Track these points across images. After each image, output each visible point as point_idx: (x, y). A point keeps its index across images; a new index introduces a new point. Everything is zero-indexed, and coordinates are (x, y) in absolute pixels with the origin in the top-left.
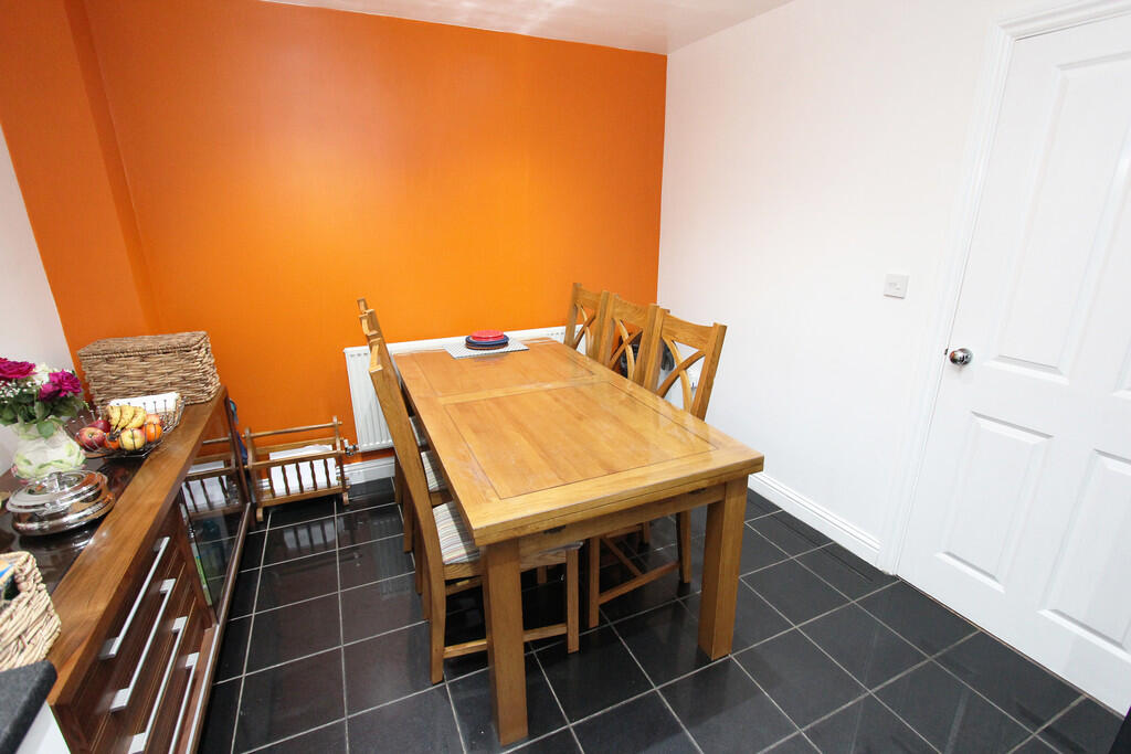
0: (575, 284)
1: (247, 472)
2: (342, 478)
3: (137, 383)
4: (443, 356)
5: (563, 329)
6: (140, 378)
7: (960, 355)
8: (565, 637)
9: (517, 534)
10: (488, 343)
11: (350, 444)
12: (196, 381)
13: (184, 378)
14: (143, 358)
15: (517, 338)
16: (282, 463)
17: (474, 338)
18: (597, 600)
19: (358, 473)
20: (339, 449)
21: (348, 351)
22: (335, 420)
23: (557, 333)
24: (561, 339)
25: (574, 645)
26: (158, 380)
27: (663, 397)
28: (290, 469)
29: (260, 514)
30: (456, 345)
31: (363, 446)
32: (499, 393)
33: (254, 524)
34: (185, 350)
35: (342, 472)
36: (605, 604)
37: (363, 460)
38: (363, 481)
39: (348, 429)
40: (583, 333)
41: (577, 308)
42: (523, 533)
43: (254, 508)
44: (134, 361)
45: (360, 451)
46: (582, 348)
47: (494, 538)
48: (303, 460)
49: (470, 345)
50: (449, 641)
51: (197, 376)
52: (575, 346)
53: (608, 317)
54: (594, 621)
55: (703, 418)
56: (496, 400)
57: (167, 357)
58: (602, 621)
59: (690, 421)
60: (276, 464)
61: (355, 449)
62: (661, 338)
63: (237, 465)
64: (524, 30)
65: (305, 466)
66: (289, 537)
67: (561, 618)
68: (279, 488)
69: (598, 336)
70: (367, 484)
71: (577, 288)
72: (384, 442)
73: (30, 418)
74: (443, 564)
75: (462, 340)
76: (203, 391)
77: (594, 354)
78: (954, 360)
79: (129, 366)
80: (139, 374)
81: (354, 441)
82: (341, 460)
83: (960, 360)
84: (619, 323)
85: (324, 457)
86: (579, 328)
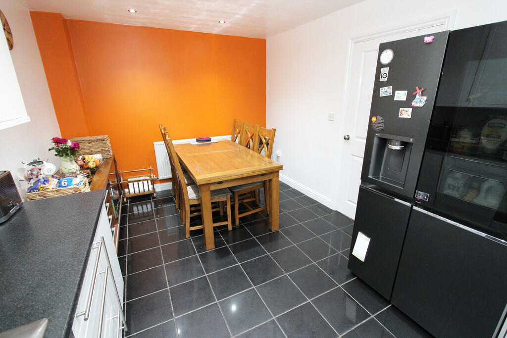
0: (234, 120)
1: (121, 184)
2: (154, 189)
3: (87, 151)
4: (189, 145)
5: (230, 136)
6: (88, 149)
7: (347, 137)
8: (227, 225)
9: (209, 182)
10: (204, 140)
11: (156, 176)
12: (106, 151)
13: (102, 150)
14: (89, 143)
15: (214, 139)
16: (133, 182)
17: (199, 138)
18: (238, 216)
19: (159, 188)
20: (152, 177)
21: (155, 143)
22: (151, 167)
23: (229, 137)
24: (230, 139)
25: (230, 228)
26: (94, 150)
27: (260, 153)
28: (136, 184)
29: (125, 200)
30: (193, 141)
31: (161, 177)
32: (206, 153)
33: (124, 203)
34: (103, 140)
35: (154, 187)
36: (241, 218)
37: (160, 183)
38: (160, 191)
39: (155, 171)
40: (237, 136)
41: (235, 129)
42: (210, 182)
43: (123, 198)
44: (87, 144)
45: (160, 179)
46: (237, 141)
47: (203, 183)
48: (140, 181)
49: (198, 141)
50: (191, 226)
51: (107, 149)
52: (235, 141)
53: (244, 129)
54: (237, 223)
55: (270, 158)
56: (206, 155)
57: (97, 142)
58: (240, 223)
59: (266, 159)
60: (130, 182)
61: (158, 178)
62: (259, 135)
63: (118, 182)
64: (214, 32)
65: (141, 183)
66: (135, 209)
67: (226, 220)
68: (132, 191)
69: (241, 136)
70: (162, 191)
71: (235, 121)
72: (168, 176)
73: (67, 155)
74: (189, 199)
75: (195, 139)
76: (108, 154)
77: (240, 143)
78: (345, 139)
79: (85, 146)
80: (88, 148)
81: (157, 175)
82: (153, 182)
83: (347, 138)
84: (247, 132)
85: (147, 180)
86: (235, 135)
